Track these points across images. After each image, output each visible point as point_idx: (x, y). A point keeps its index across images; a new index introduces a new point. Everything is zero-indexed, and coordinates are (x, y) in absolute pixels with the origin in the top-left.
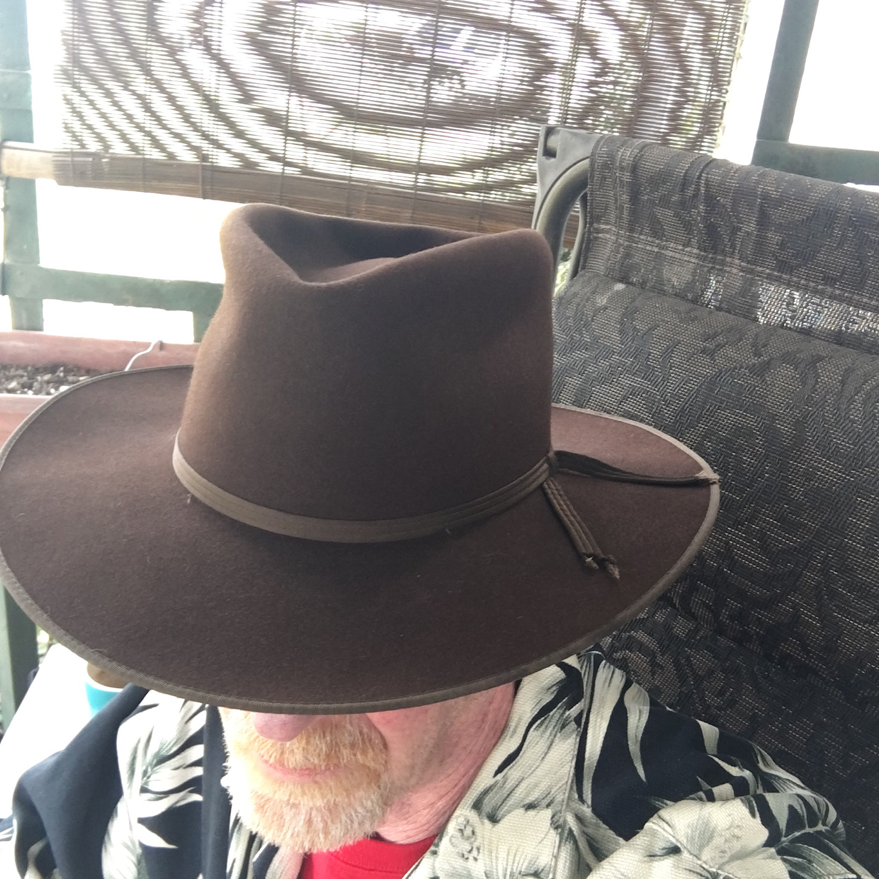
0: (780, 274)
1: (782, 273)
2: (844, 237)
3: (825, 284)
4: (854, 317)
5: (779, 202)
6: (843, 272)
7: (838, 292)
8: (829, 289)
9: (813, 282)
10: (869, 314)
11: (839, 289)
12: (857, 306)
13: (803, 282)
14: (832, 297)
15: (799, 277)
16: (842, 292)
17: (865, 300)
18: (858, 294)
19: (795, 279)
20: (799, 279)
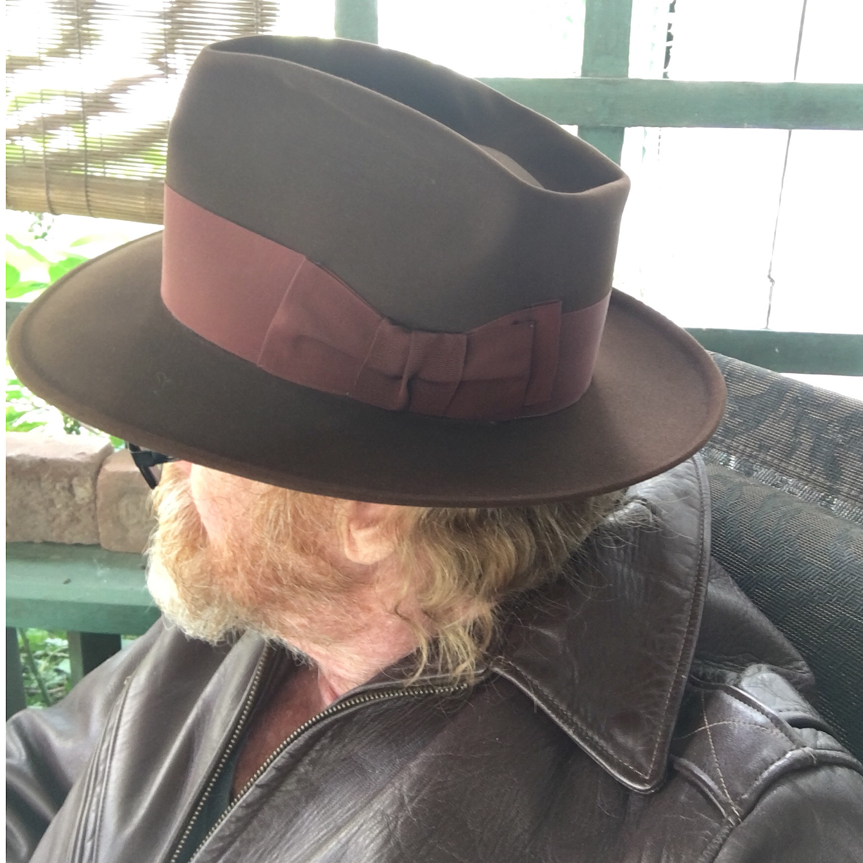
0: (723, 439)
1: (726, 438)
2: (787, 413)
3: (760, 451)
4: (779, 482)
5: (741, 379)
6: (778, 442)
7: (769, 458)
8: (762, 456)
9: (750, 448)
10: (791, 480)
11: (771, 456)
12: (783, 472)
13: (741, 447)
14: (764, 463)
15: (739, 443)
16: (773, 459)
17: (791, 468)
18: (785, 462)
19: (735, 444)
20: (738, 444)
